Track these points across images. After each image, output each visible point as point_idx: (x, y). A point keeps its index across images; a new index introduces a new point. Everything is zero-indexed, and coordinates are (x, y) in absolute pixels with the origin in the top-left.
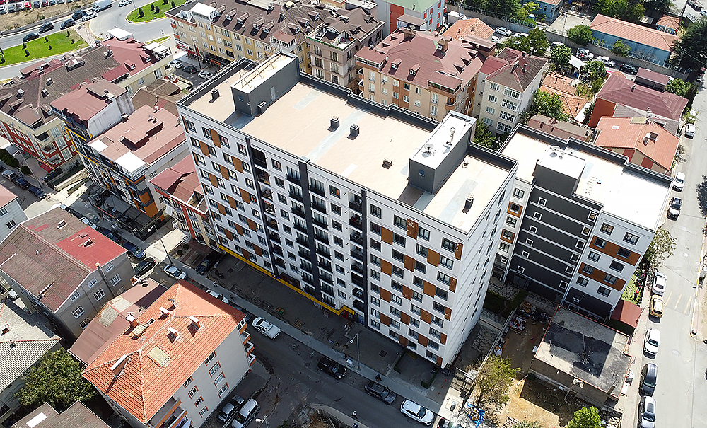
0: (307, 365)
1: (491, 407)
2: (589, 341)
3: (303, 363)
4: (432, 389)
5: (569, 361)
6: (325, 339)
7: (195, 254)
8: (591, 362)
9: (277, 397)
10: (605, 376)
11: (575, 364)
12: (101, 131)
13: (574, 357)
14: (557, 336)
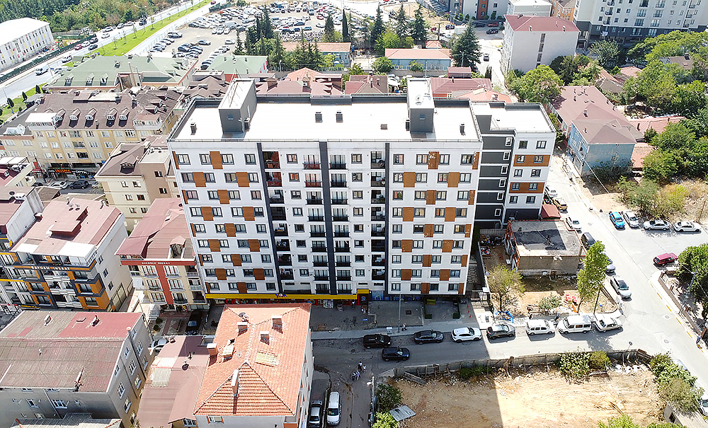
0: (353, 351)
1: (510, 307)
2: (543, 232)
3: (348, 352)
4: (463, 316)
5: (543, 249)
6: (353, 327)
7: (173, 323)
8: (555, 244)
9: (347, 385)
10: (569, 247)
11: (546, 249)
12: (19, 235)
13: (542, 245)
14: (523, 239)
